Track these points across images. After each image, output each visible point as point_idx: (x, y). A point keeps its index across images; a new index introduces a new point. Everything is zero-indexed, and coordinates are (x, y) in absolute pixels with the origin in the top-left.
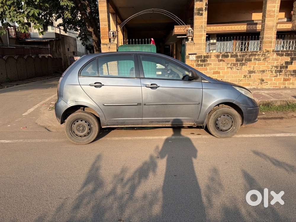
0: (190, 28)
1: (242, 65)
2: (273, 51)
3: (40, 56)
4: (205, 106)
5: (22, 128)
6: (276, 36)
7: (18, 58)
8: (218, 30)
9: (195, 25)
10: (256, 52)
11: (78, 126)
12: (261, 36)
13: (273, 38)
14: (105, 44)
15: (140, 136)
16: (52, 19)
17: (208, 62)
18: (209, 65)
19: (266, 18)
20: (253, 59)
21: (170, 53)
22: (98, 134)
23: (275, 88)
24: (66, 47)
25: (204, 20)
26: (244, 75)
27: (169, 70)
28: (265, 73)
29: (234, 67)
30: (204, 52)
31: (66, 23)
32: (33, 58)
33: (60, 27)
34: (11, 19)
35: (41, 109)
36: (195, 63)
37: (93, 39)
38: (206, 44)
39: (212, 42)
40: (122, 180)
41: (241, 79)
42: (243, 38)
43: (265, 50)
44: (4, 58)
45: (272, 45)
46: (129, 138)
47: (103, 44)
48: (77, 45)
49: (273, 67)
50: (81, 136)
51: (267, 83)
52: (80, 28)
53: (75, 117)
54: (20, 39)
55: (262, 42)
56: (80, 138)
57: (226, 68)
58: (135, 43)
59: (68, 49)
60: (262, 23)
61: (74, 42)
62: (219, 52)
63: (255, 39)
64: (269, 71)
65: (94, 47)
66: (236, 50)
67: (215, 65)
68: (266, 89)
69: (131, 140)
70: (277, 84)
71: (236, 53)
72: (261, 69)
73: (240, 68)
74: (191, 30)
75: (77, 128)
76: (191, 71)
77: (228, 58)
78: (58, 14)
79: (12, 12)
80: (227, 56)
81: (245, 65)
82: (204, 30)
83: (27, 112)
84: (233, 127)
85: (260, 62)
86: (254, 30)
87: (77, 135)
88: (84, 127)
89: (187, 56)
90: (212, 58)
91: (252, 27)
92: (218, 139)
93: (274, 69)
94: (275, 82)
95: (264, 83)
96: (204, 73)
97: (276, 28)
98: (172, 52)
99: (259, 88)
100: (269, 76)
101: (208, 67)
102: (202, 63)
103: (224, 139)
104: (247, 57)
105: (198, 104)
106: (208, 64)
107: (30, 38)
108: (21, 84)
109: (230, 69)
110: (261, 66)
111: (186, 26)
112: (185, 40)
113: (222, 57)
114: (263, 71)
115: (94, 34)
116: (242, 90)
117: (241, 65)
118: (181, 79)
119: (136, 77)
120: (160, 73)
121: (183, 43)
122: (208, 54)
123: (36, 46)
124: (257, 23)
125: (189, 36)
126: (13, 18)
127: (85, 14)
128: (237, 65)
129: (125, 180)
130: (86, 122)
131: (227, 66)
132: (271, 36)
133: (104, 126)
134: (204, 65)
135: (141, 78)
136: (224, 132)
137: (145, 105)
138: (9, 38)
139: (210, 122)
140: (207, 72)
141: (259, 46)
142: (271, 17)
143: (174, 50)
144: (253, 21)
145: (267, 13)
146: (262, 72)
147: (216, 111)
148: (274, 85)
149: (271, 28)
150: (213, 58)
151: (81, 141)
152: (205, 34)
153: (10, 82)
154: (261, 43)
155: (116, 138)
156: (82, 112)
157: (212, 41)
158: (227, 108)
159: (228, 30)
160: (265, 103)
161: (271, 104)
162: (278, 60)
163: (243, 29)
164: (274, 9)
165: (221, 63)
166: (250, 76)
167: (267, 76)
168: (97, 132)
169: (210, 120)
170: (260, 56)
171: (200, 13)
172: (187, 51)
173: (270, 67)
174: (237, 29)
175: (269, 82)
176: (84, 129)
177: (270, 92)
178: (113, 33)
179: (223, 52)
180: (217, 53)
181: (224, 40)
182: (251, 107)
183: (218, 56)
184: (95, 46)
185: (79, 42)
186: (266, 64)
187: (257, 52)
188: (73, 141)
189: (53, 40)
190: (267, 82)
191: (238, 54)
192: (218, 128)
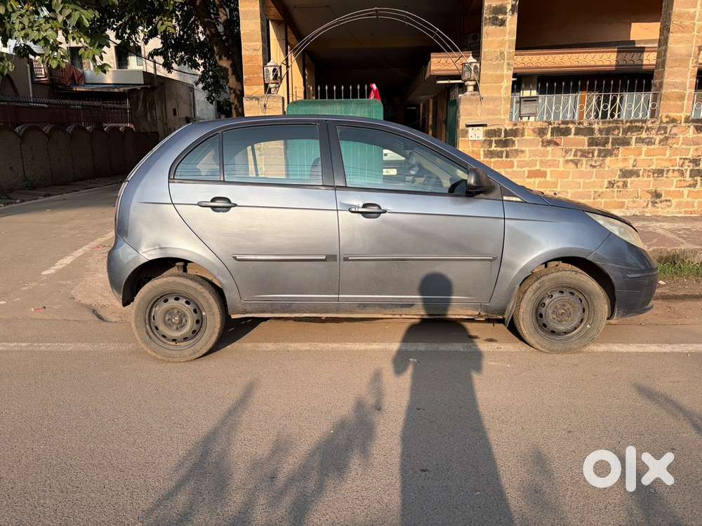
0: (471, 59)
1: (605, 156)
2: (687, 120)
3: (105, 127)
4: (511, 266)
5: (33, 310)
6: (695, 80)
7: (50, 131)
8: (542, 66)
9: (485, 49)
10: (643, 123)
11: (169, 312)
12: (655, 81)
13: (688, 86)
14: (253, 97)
15: (334, 342)
16: (136, 39)
17: (516, 148)
18: (517, 155)
19: (671, 34)
20: (634, 140)
21: (419, 122)
22: (219, 334)
23: (688, 215)
24: (170, 107)
25: (507, 38)
26: (610, 182)
27: (413, 166)
28: (665, 175)
29: (584, 160)
30: (507, 122)
31: (169, 47)
32: (88, 132)
33: (155, 57)
34: (23, 32)
35: (90, 260)
36: (482, 149)
37: (231, 86)
38: (512, 99)
39: (528, 95)
40: (273, 478)
41: (601, 190)
42: (608, 85)
43: (667, 117)
44: (18, 131)
45: (683, 104)
46: (305, 347)
47: (249, 98)
48: (196, 103)
49: (687, 162)
50: (174, 340)
51: (668, 203)
52: (203, 61)
53: (161, 289)
54: (60, 87)
55: (659, 97)
56: (174, 343)
57: (561, 163)
58: (331, 97)
59: (174, 110)
60: (659, 46)
61: (190, 95)
62: (546, 122)
63: (640, 90)
64: (676, 172)
65: (233, 106)
66: (589, 116)
67: (533, 154)
68: (666, 217)
69: (309, 351)
70: (696, 205)
71: (590, 124)
72: (654, 167)
73: (598, 163)
74: (474, 64)
75: (164, 318)
76: (474, 171)
77: (569, 136)
78: (151, 27)
79: (28, 16)
80: (566, 132)
81: (611, 155)
82: (508, 64)
83: (55, 267)
84: (585, 325)
85: (653, 147)
86: (635, 65)
87: (164, 336)
88: (182, 316)
89: (462, 130)
90: (526, 137)
91: (630, 58)
92: (543, 355)
93: (688, 167)
94: (690, 200)
95: (661, 202)
96: (503, 175)
97: (695, 60)
98: (425, 121)
99: (648, 215)
100: (675, 183)
101: (515, 161)
102: (499, 149)
103: (558, 357)
104: (618, 133)
105: (490, 260)
106: (516, 151)
107: (83, 83)
108: (57, 195)
109: (572, 165)
110: (655, 158)
111: (462, 54)
112: (457, 90)
113: (552, 135)
114: (660, 172)
115: (232, 74)
116: (612, 224)
117: (602, 154)
118: (447, 191)
119: (323, 186)
120: (393, 172)
121: (452, 98)
122: (515, 125)
123: (96, 103)
124: (644, 48)
125: (469, 80)
126: (29, 31)
127: (212, 26)
128: (590, 155)
129: (282, 478)
130: (188, 303)
131: (564, 157)
132: (684, 80)
133: (237, 314)
134: (504, 155)
135: (336, 188)
136: (560, 337)
137: (346, 259)
138: (32, 82)
139: (522, 310)
140: (513, 171)
141: (650, 105)
142: (683, 32)
143: (429, 115)
144: (633, 42)
145: (675, 20)
146: (656, 175)
147: (539, 281)
148: (687, 207)
149: (683, 61)
150: (529, 136)
151: (174, 353)
152: (509, 75)
153: (32, 190)
154: (655, 99)
155: (268, 344)
156: (179, 276)
157: (526, 93)
158: (569, 272)
159: (569, 64)
160: (665, 255)
161: (681, 257)
162: (698, 144)
163: (608, 63)
164: (692, 10)
165: (549, 148)
166: (625, 185)
167: (670, 185)
168: (217, 331)
169: (523, 304)
170: (653, 132)
171: (497, 19)
172: (462, 117)
173: (678, 160)
174: (593, 63)
175: (674, 201)
176: (184, 321)
177: (676, 226)
178: (274, 70)
179: (556, 122)
180: (539, 125)
181: (559, 91)
182: (636, 272)
183: (541, 132)
184: (233, 104)
185: (201, 96)
186: (668, 153)
187: (645, 122)
188: (154, 352)
189: (139, 88)
190: (669, 201)
191: (596, 126)
192: (545, 325)
